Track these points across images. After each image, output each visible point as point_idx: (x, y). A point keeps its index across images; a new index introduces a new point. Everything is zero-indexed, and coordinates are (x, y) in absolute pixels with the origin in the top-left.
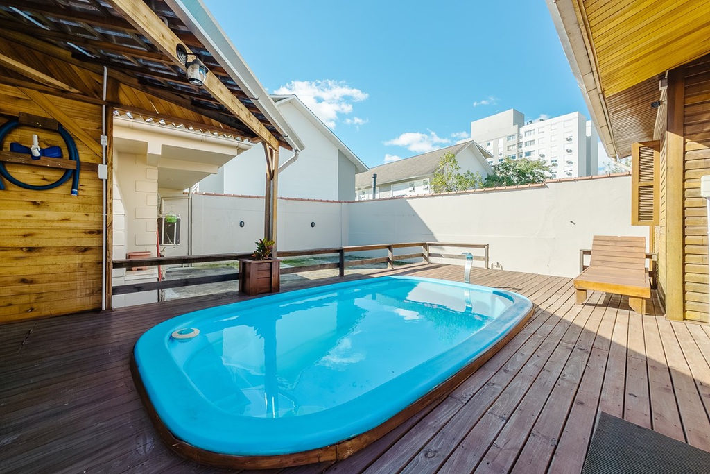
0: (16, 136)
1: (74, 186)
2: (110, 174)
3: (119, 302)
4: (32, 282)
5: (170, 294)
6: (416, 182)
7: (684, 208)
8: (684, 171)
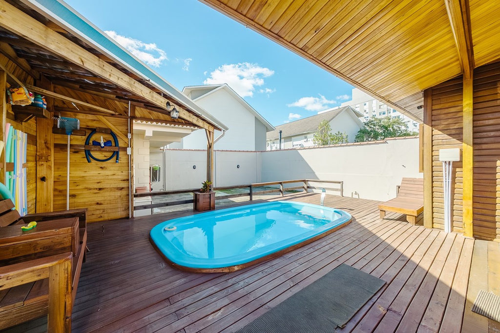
0: (94, 137)
1: (117, 159)
2: (132, 152)
3: (137, 214)
4: (101, 204)
5: (157, 210)
6: (308, 135)
7: (432, 167)
8: (432, 146)
